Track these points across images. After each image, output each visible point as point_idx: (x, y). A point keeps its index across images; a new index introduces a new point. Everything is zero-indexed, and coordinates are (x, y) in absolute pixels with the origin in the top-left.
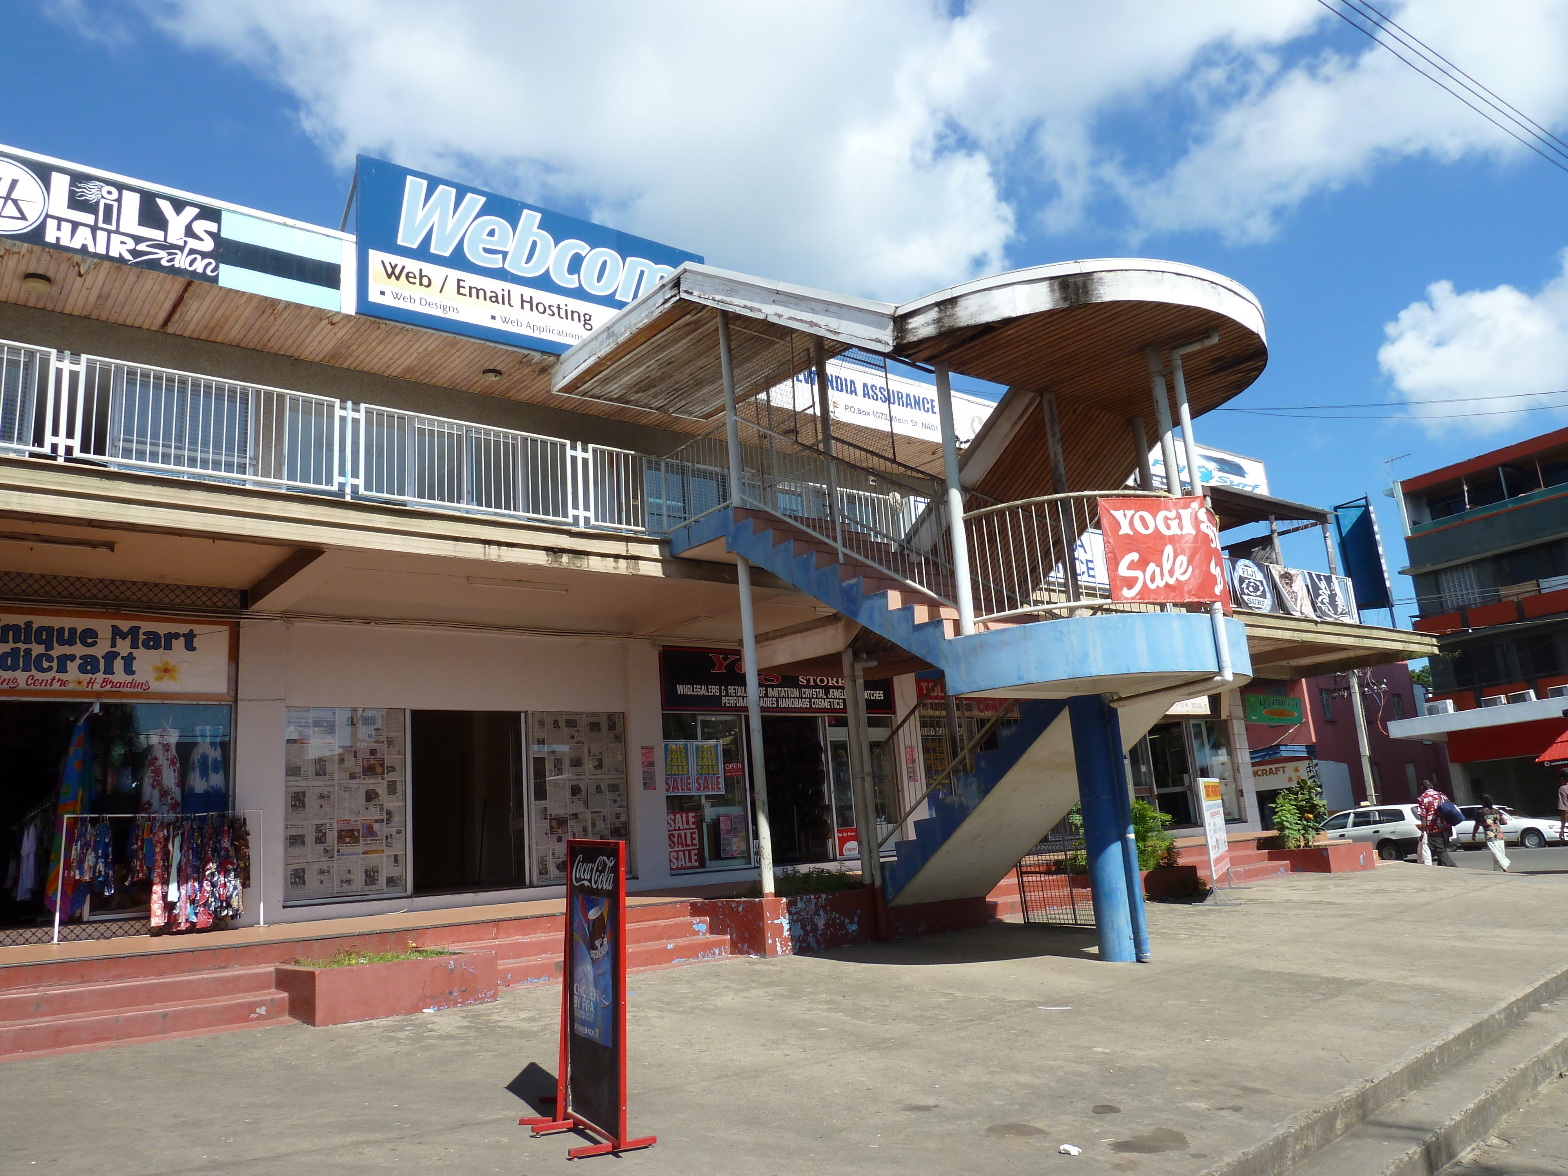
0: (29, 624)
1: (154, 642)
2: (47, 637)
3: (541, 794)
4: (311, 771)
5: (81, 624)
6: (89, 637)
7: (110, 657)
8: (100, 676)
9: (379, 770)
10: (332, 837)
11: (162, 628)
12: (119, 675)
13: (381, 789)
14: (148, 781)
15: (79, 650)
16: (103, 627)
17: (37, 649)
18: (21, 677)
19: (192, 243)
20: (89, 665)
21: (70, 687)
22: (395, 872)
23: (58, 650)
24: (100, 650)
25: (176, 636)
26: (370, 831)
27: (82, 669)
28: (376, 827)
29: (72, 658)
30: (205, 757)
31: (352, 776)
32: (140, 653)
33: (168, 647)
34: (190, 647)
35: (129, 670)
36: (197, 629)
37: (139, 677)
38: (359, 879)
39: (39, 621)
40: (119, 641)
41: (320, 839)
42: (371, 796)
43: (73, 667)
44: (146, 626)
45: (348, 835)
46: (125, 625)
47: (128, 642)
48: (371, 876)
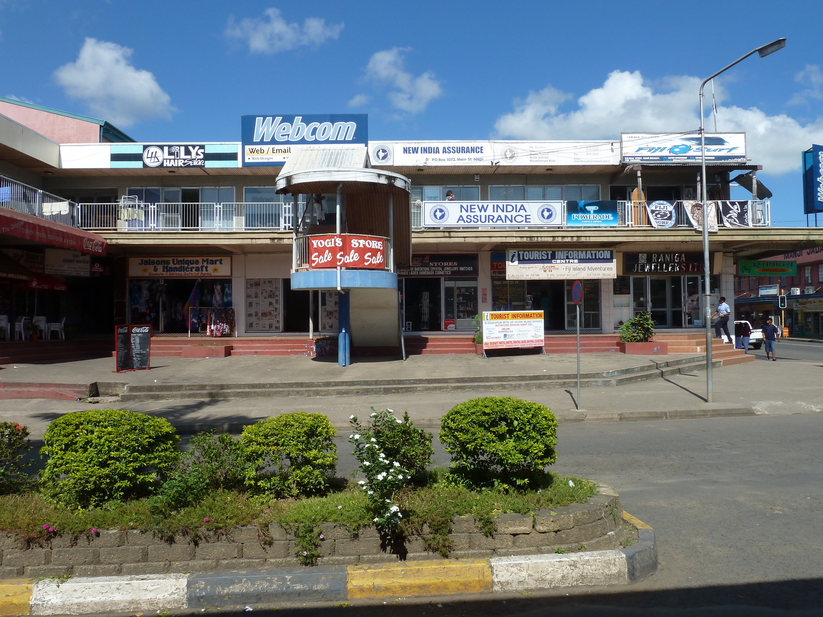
0: (184, 260)
1: (212, 262)
2: (188, 262)
3: (324, 304)
4: (254, 296)
5: (195, 259)
6: (197, 262)
7: (202, 267)
8: (200, 272)
9: (273, 296)
10: (260, 315)
11: (214, 259)
12: (204, 272)
13: (274, 302)
15: (195, 266)
16: (200, 259)
17: (186, 266)
18: (183, 273)
20: (197, 269)
21: (194, 275)
22: (277, 325)
23: (190, 266)
24: (200, 265)
25: (217, 260)
26: (270, 313)
27: (196, 271)
28: (272, 312)
29: (194, 268)
30: (227, 292)
31: (265, 298)
32: (209, 266)
33: (216, 264)
34: (221, 263)
35: (207, 270)
36: (223, 258)
37: (209, 272)
38: (267, 326)
39: (186, 259)
40: (204, 263)
41: (257, 315)
42: (271, 304)
43: (194, 270)
44: (210, 258)
45: (264, 314)
46: (205, 258)
47: (206, 263)
48: (271, 326)
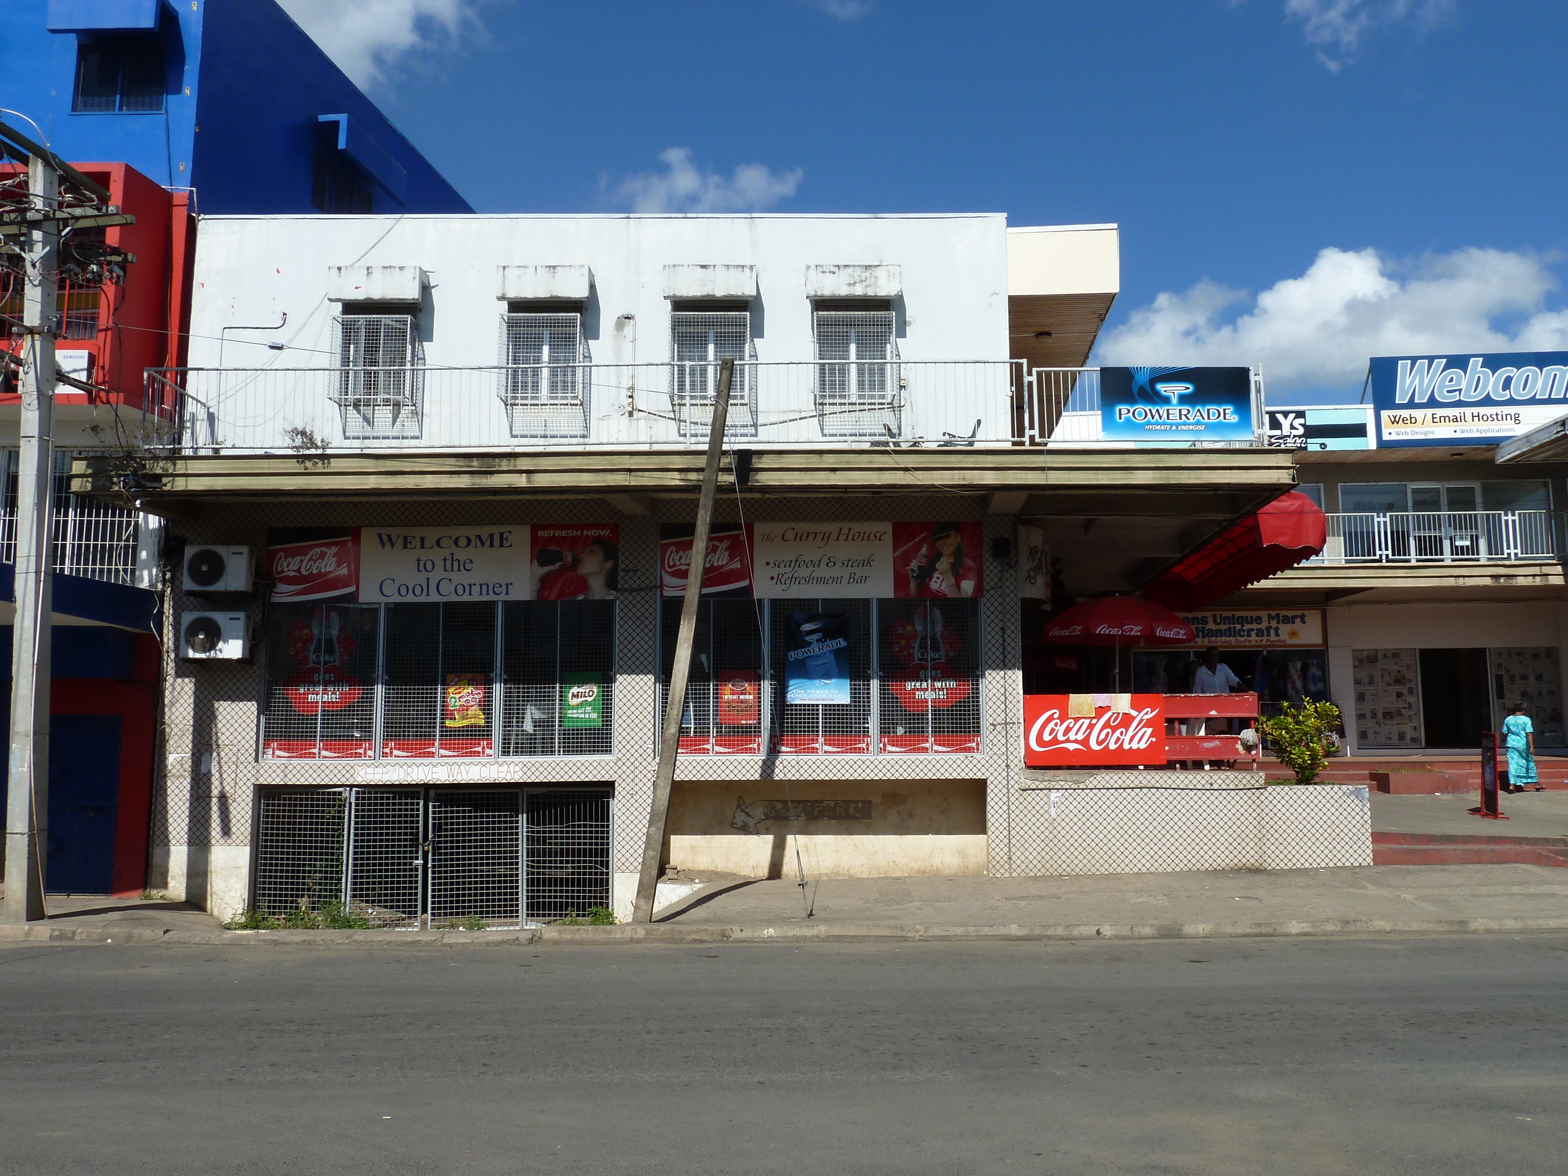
0: (1233, 615)
1: (1287, 620)
2: (1242, 621)
3: (1501, 695)
4: (1367, 682)
5: (1255, 614)
6: (1259, 620)
7: (1269, 629)
8: (1265, 638)
9: (1403, 681)
10: (1380, 715)
11: (1290, 613)
12: (1273, 637)
13: (1405, 691)
14: (1289, 686)
15: (1255, 626)
16: (1264, 614)
17: (1238, 627)
18: (1233, 639)
19: (1294, 432)
20: (1260, 633)
21: (1253, 643)
22: (1415, 735)
23: (1247, 627)
24: (1264, 626)
25: (1297, 617)
26: (1400, 713)
27: (1257, 635)
28: (1403, 711)
29: (1253, 630)
30: (1314, 675)
31: (1389, 685)
32: (1281, 626)
33: (1293, 623)
34: (1303, 622)
35: (1277, 635)
36: (1306, 612)
37: (1282, 638)
38: (1395, 738)
39: (1238, 614)
40: (1272, 621)
41: (1374, 715)
42: (1399, 695)
43: (1253, 634)
44: (1283, 613)
45: (1388, 715)
46: (1273, 613)
47: (1275, 621)
48: (1402, 736)
